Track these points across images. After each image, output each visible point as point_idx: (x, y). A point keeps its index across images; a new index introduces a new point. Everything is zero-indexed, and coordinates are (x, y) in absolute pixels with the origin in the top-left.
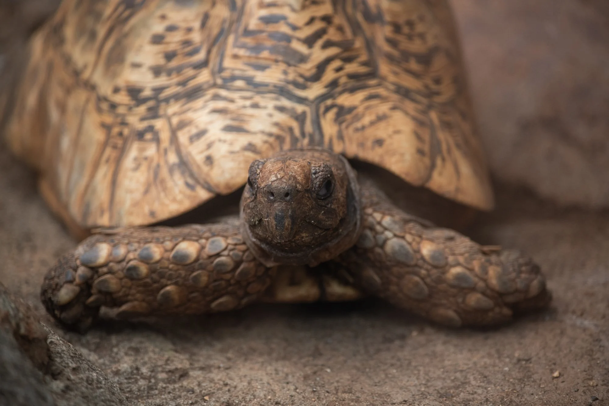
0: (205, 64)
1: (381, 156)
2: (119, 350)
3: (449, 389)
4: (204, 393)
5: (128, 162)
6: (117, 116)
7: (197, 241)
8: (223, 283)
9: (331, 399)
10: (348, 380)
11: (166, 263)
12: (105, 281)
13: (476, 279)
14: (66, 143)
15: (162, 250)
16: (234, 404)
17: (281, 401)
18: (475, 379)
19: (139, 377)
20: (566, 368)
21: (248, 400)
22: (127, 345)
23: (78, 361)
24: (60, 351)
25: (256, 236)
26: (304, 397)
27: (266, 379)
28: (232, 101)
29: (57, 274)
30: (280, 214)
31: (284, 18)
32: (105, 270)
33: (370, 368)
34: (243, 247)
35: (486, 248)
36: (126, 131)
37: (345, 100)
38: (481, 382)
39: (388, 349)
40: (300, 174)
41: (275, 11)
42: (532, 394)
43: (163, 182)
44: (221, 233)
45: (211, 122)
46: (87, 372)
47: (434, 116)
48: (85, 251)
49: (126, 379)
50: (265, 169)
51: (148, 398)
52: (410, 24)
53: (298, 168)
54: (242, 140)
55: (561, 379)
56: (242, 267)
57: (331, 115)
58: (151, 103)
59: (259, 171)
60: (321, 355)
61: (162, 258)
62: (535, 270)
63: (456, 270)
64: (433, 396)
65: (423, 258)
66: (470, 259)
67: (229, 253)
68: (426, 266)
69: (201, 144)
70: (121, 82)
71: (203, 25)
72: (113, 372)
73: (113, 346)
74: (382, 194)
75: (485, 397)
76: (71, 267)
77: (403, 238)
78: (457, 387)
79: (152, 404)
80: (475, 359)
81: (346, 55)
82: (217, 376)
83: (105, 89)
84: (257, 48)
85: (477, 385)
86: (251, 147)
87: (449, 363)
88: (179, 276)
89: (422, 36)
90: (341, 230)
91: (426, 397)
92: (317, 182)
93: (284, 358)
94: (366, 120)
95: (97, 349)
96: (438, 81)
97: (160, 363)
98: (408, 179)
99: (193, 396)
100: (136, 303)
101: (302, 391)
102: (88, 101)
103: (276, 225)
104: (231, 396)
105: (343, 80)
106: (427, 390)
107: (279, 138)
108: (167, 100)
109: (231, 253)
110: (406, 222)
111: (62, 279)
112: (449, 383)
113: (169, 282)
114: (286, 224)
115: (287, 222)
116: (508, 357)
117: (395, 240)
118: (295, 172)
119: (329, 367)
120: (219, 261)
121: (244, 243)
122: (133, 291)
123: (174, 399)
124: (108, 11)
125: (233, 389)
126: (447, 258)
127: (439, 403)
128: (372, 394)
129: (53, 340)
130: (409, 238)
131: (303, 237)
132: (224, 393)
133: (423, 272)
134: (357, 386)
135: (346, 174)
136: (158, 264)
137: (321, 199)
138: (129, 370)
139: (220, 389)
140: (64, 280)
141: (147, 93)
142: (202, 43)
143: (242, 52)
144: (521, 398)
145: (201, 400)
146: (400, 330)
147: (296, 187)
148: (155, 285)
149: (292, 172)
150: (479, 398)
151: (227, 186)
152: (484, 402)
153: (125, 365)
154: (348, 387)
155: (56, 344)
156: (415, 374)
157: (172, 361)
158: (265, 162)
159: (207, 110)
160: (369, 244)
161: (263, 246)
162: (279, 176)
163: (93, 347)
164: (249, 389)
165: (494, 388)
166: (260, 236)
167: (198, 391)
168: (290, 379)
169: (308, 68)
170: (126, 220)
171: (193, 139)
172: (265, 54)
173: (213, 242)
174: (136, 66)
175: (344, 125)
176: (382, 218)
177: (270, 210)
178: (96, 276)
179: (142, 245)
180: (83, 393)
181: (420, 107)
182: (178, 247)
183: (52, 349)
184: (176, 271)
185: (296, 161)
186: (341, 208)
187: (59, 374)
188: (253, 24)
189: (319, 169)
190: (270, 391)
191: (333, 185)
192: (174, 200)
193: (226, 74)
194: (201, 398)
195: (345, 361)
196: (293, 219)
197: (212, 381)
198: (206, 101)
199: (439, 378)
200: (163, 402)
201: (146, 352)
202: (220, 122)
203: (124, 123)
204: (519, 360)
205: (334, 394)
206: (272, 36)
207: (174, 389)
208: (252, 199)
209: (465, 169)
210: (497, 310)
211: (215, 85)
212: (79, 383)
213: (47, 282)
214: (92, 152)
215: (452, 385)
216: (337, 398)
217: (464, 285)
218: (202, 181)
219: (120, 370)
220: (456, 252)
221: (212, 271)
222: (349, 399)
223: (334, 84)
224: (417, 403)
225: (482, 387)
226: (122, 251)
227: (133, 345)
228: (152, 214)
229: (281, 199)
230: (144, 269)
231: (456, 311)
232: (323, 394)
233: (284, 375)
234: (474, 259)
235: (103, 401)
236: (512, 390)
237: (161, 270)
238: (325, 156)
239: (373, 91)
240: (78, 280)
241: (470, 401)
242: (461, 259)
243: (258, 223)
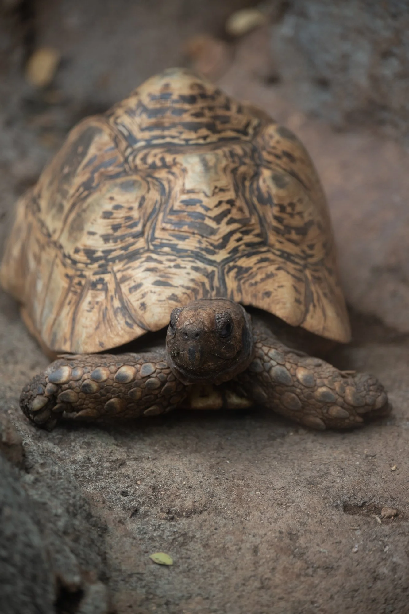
0: (141, 234)
1: (269, 304)
2: (76, 444)
3: (315, 478)
4: (137, 478)
5: (85, 305)
6: (77, 270)
7: (134, 366)
8: (152, 396)
9: (229, 485)
10: (242, 470)
11: (111, 382)
12: (66, 394)
13: (337, 396)
14: (40, 286)
15: (108, 372)
16: (159, 487)
17: (192, 486)
18: (335, 470)
19: (90, 465)
20: (401, 463)
21: (169, 484)
22: (82, 440)
23: (45, 458)
24: (32, 450)
25: (176, 364)
26: (209, 483)
27: (182, 468)
28: (161, 262)
29: (32, 388)
30: (192, 349)
31: (200, 202)
32: (66, 386)
33: (258, 461)
34: (167, 371)
35: (344, 372)
36: (83, 282)
37: (244, 263)
38: (339, 473)
39: (272, 446)
40: (207, 320)
41: (193, 196)
42: (376, 484)
43: (109, 321)
44: (151, 361)
45: (145, 278)
46: (51, 467)
47: (308, 272)
48: (53, 372)
49: (80, 466)
50: (182, 315)
51: (96, 482)
52: (292, 205)
53: (206, 315)
54: (168, 292)
55: (397, 472)
56: (166, 385)
57: (232, 274)
58: (102, 262)
59: (177, 317)
60: (222, 449)
61: (108, 378)
62: (381, 388)
63: (323, 390)
64: (304, 483)
65: (298, 380)
66: (333, 382)
67: (157, 375)
68: (300, 386)
69: (137, 294)
70: (80, 245)
71: (141, 205)
72: (71, 461)
73: (72, 441)
74: (269, 332)
75: (341, 485)
76: (42, 384)
77: (284, 365)
78: (321, 477)
79: (98, 487)
80: (335, 455)
81: (244, 229)
82: (147, 465)
83: (69, 249)
84: (180, 224)
85: (336, 475)
86: (174, 297)
87: (316, 457)
88: (121, 391)
89: (300, 214)
90: (238, 360)
91: (299, 484)
92: (220, 325)
93: (196, 451)
94: (258, 278)
95: (60, 443)
96: (311, 247)
97: (105, 455)
98: (288, 321)
99: (129, 480)
100: (89, 410)
101: (208, 478)
102: (56, 256)
103: (189, 357)
104: (157, 481)
105: (243, 247)
106: (299, 478)
107: (194, 290)
108: (113, 260)
109: (158, 375)
110: (287, 353)
111: (35, 393)
112: (315, 473)
113: (113, 396)
114: (197, 356)
115: (197, 355)
116: (359, 453)
117: (278, 367)
118: (203, 318)
119: (228, 459)
120: (150, 381)
121: (168, 368)
122: (87, 402)
123: (115, 482)
124: (72, 191)
125: (158, 476)
126: (315, 381)
127: (307, 490)
128: (259, 481)
129: (27, 442)
130: (288, 365)
131: (209, 365)
132: (152, 479)
133: (298, 390)
134: (248, 475)
135: (243, 317)
136: (105, 383)
137: (223, 338)
138: (83, 460)
139: (149, 476)
140: (37, 393)
141: (99, 254)
142: (140, 218)
143: (168, 226)
144: (368, 487)
145: (135, 484)
146: (281, 430)
147: (204, 330)
148: (103, 398)
149: (201, 319)
150: (337, 485)
151: (156, 325)
152: (341, 489)
153: (80, 456)
154: (242, 475)
155: (29, 445)
156: (291, 466)
157: (115, 453)
158: (182, 310)
159: (143, 269)
160: (259, 369)
161: (181, 371)
162: (191, 321)
163: (57, 441)
164: (170, 476)
165: (348, 478)
166: (178, 363)
167: (133, 477)
168: (200, 468)
169: (216, 239)
170: (82, 348)
171: (132, 290)
172: (185, 228)
173: (145, 367)
174: (92, 234)
175: (242, 281)
176: (269, 351)
177: (185, 346)
178: (60, 390)
179: (94, 368)
180: (48, 483)
181: (298, 267)
182: (119, 371)
183: (26, 449)
184: (118, 388)
185: (205, 310)
186: (238, 343)
187: (31, 468)
188: (177, 205)
189: (221, 316)
190: (185, 477)
191: (232, 327)
192: (118, 335)
193: (156, 242)
194: (134, 483)
195: (240, 454)
196: (202, 352)
197: (142, 469)
198: (142, 262)
199: (308, 469)
200: (107, 485)
201: (96, 446)
202: (152, 278)
203: (82, 276)
204: (367, 456)
205: (231, 481)
206: (190, 214)
207: (115, 475)
208: (172, 337)
209: (330, 312)
210: (352, 418)
211: (148, 250)
212: (46, 475)
213: (24, 393)
214: (59, 295)
215: (318, 474)
216: (234, 484)
217: (328, 400)
218: (138, 322)
219: (76, 460)
220: (323, 376)
221: (145, 388)
222: (242, 486)
223: (235, 250)
224: (292, 489)
225: (339, 477)
226: (79, 372)
227: (86, 440)
228: (101, 344)
229: (192, 338)
230: (94, 386)
231: (321, 419)
232: (223, 480)
233: (196, 465)
234: (336, 381)
235: (62, 489)
236: (361, 480)
237: (107, 387)
238: (227, 305)
239: (264, 256)
240: (46, 394)
241: (331, 487)
242: (326, 382)
243: (177, 355)
